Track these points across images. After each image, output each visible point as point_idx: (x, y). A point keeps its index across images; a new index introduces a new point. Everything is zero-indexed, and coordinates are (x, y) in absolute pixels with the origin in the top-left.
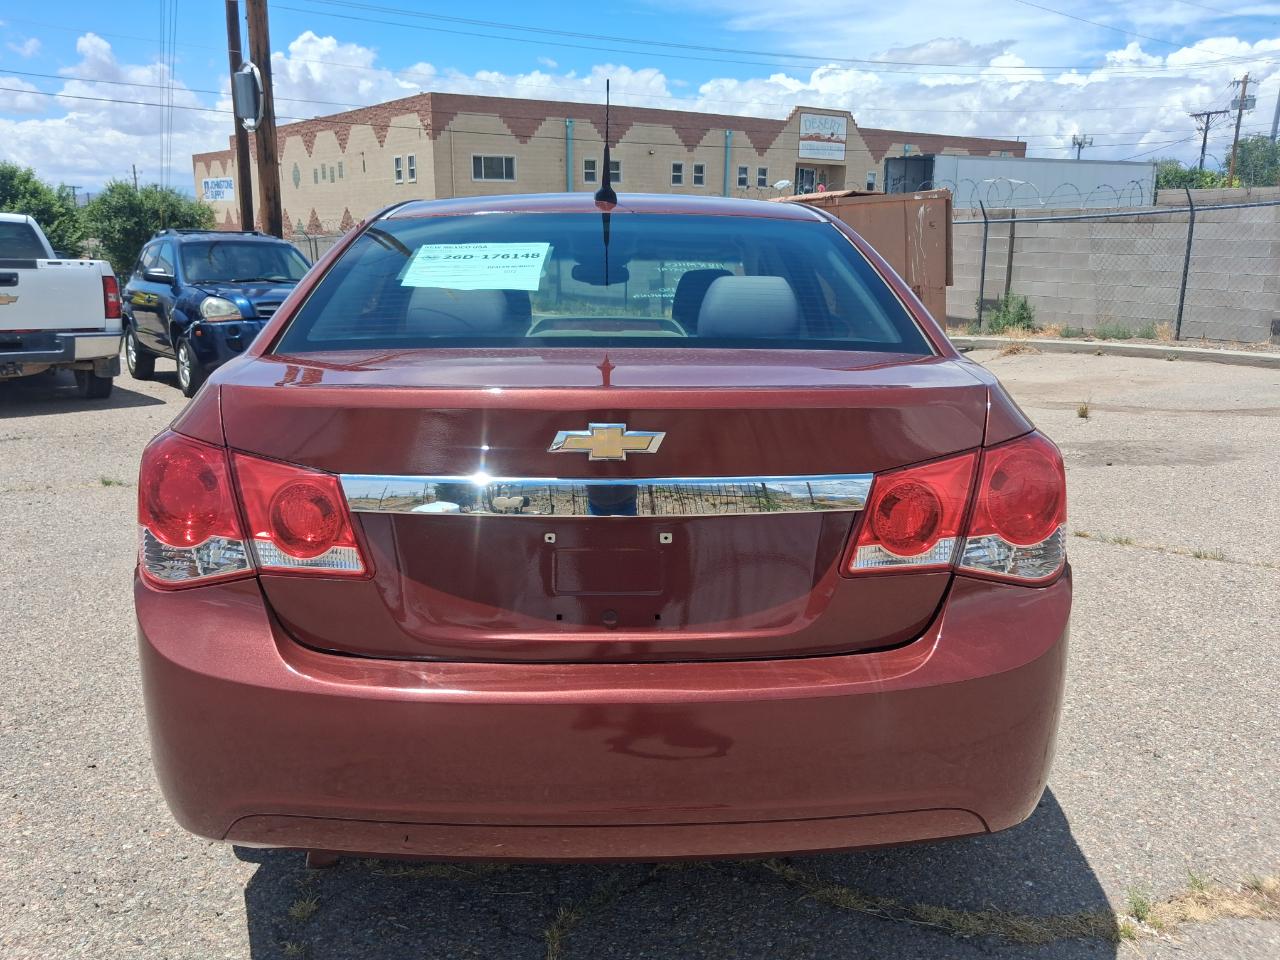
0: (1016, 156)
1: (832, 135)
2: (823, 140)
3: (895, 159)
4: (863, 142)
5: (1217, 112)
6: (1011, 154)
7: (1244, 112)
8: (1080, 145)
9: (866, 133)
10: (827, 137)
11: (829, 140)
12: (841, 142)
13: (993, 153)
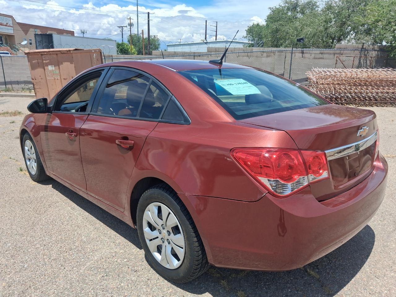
0: (72, 35)
1: (7, 23)
2: (4, 25)
3: (38, 34)
4: (20, 28)
5: (124, 27)
6: (70, 35)
7: (131, 27)
8: (83, 33)
9: (20, 24)
10: (5, 24)
11: (6, 25)
12: (11, 27)
13: (64, 34)
